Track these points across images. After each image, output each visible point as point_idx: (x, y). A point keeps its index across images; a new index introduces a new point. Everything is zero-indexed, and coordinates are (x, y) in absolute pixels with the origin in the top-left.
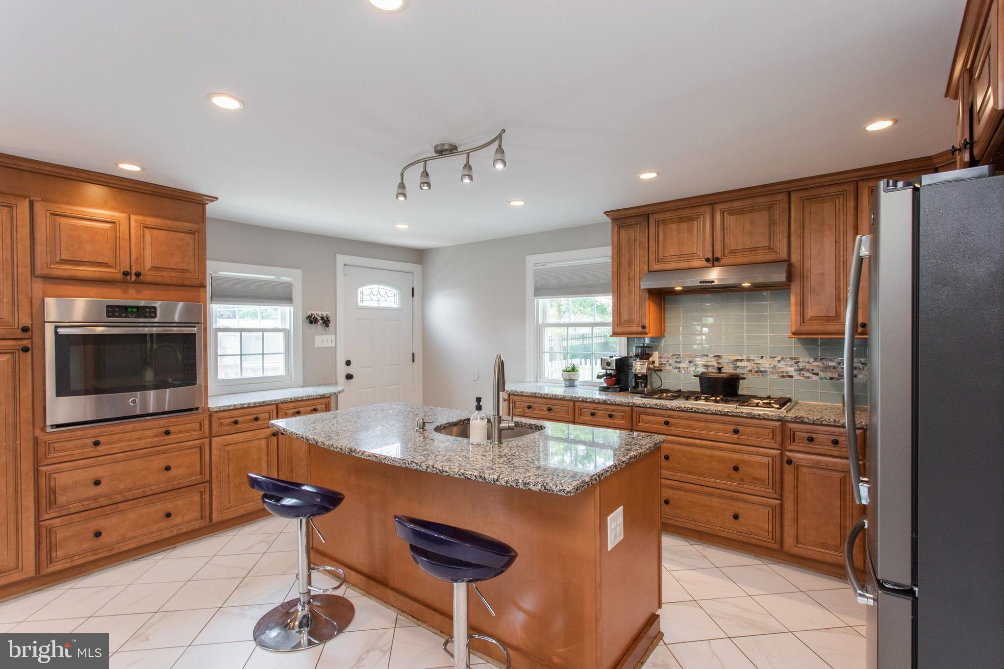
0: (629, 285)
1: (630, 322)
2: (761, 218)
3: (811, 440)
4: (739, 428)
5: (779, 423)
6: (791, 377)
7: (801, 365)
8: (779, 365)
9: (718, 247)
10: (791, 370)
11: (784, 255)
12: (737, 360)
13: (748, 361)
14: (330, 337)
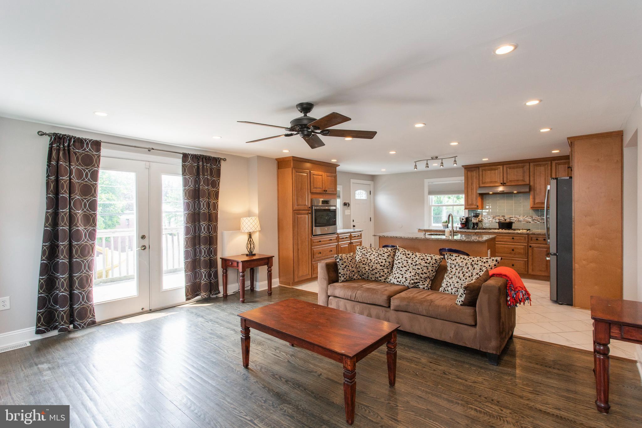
0: (472, 191)
1: (472, 204)
2: (520, 171)
3: (537, 239)
4: (514, 237)
5: (527, 235)
6: (530, 222)
7: (534, 218)
8: (526, 219)
9: (505, 179)
10: (530, 220)
11: (528, 183)
12: (511, 217)
13: (515, 217)
14: (349, 211)
